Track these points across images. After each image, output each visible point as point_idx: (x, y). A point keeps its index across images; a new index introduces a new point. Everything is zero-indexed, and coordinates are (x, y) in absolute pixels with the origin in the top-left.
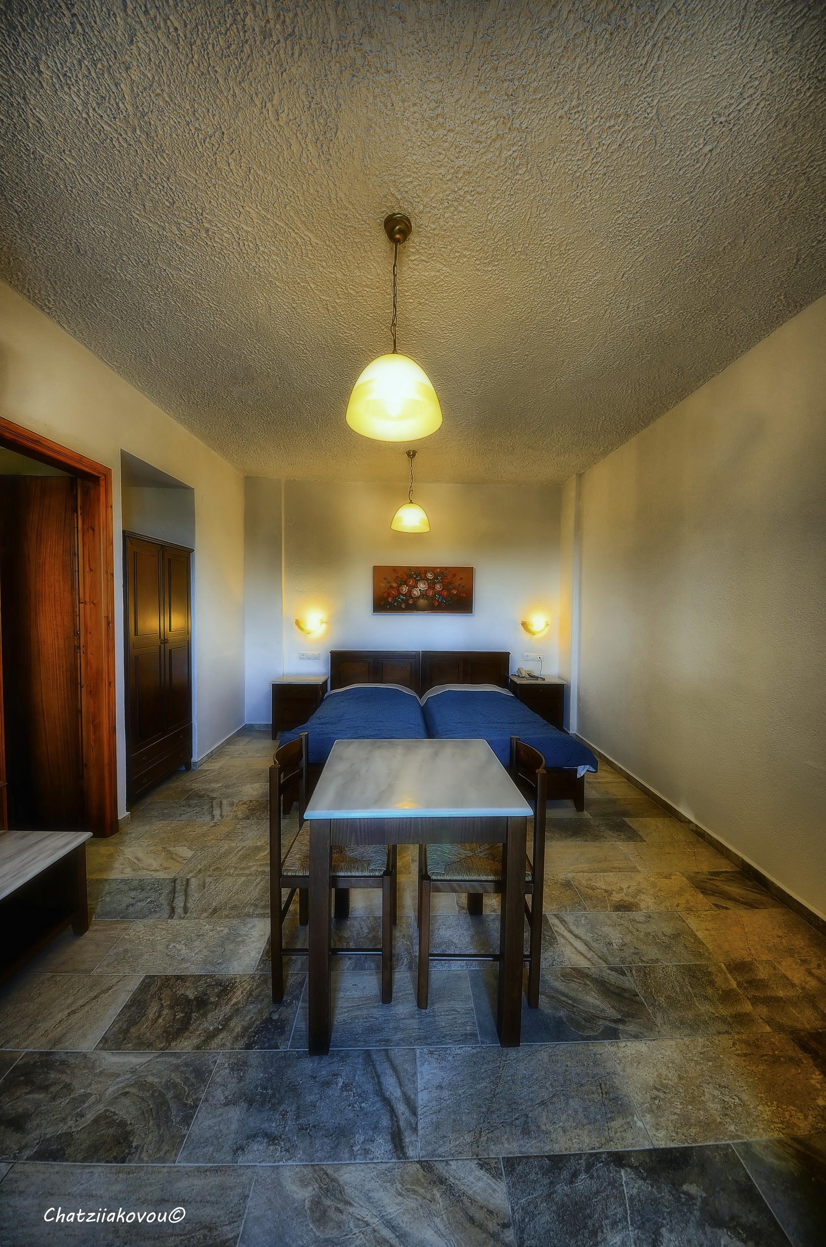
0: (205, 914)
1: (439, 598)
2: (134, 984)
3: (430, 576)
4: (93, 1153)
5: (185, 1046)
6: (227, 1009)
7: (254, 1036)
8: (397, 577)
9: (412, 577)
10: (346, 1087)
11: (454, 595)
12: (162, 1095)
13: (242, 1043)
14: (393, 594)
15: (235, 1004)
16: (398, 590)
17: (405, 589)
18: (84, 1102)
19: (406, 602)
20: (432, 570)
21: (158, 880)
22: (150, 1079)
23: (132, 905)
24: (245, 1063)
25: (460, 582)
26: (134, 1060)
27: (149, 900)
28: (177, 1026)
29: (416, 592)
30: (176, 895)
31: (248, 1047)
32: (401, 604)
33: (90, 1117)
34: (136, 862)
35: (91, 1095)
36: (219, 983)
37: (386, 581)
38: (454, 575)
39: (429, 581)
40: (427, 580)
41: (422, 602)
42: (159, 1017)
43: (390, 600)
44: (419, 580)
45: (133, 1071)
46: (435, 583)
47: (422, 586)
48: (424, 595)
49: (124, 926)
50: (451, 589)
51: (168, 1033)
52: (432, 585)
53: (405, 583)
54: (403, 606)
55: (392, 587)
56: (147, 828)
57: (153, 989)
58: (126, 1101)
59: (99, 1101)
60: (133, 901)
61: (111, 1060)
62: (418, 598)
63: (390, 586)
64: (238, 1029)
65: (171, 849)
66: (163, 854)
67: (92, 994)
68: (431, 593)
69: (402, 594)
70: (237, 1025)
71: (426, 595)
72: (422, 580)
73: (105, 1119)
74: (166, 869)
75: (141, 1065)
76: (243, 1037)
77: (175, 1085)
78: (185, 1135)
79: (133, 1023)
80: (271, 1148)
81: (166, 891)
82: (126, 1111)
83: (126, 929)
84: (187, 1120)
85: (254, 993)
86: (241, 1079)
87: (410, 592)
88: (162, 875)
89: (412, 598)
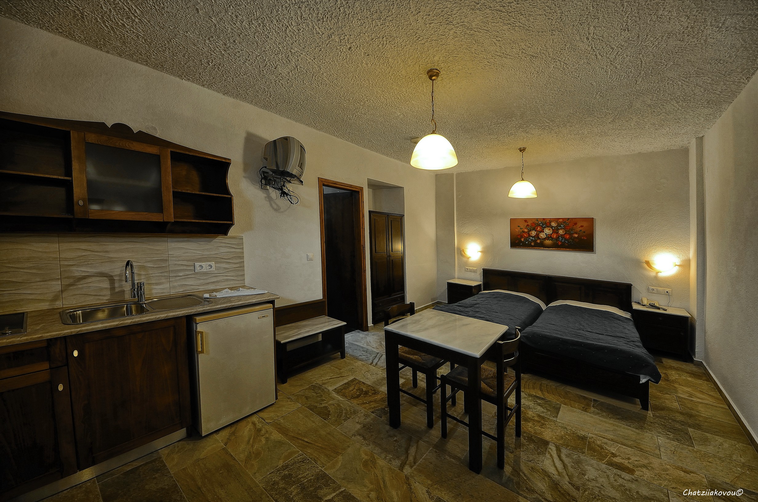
0: (382, 368)
1: (562, 239)
2: (351, 378)
3: (553, 224)
4: (319, 414)
5: (355, 402)
6: (372, 399)
7: (376, 411)
8: (528, 225)
9: (539, 225)
10: (396, 441)
11: (575, 238)
12: (342, 411)
13: (371, 410)
14: (525, 236)
15: (376, 399)
16: (529, 234)
17: (533, 233)
18: (323, 401)
19: (535, 241)
20: (556, 220)
21: (373, 351)
22: (341, 405)
23: (361, 356)
24: (369, 416)
25: (581, 228)
26: (340, 398)
27: (367, 356)
28: (356, 396)
29: (542, 235)
30: (376, 358)
31: (373, 412)
32: (531, 242)
33: (323, 405)
34: (369, 343)
35: (326, 400)
36: (374, 390)
37: (519, 228)
38: (576, 224)
39: (553, 228)
40: (552, 227)
41: (548, 242)
42: (352, 391)
43: (523, 240)
44: (545, 227)
45: (338, 401)
46: (558, 229)
47: (548, 231)
48: (549, 237)
49: (356, 361)
50: (573, 234)
51: (352, 396)
52: (556, 230)
53: (534, 229)
54: (533, 244)
55: (524, 232)
56: (378, 332)
57: (354, 383)
58: (333, 407)
59: (326, 403)
60: (362, 355)
61: (335, 395)
62: (545, 239)
63: (522, 231)
64: (373, 406)
65: (382, 342)
66: (379, 343)
67: (338, 376)
68: (555, 236)
69: (532, 236)
70: (373, 405)
71: (551, 237)
72: (548, 227)
73: (326, 407)
74: (377, 348)
75: (341, 400)
76: (372, 409)
77: (347, 410)
78: (342, 423)
79: (345, 389)
80: (363, 441)
81: (373, 356)
82: (331, 409)
83: (355, 362)
84: (345, 420)
85: (383, 399)
86: (365, 419)
87: (537, 236)
88: (375, 350)
89: (540, 239)
